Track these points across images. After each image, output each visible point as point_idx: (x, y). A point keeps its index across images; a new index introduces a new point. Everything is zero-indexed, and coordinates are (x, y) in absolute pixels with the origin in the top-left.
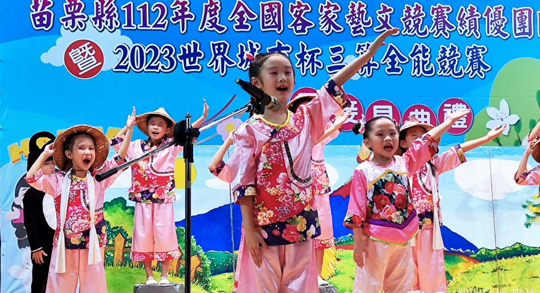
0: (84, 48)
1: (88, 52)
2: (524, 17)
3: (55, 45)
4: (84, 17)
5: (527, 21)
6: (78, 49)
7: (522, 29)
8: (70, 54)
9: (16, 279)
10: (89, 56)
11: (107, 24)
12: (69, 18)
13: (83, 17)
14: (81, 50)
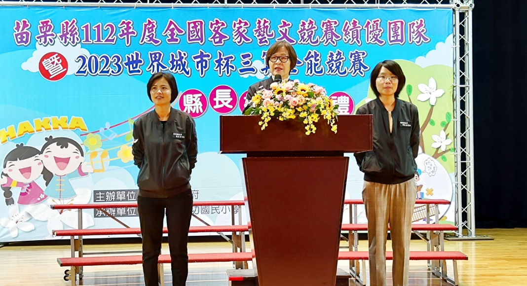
0: (54, 58)
1: (56, 62)
2: (397, 28)
3: (32, 56)
4: (54, 35)
5: (399, 31)
6: (49, 59)
7: (396, 37)
8: (43, 63)
9: (4, 227)
10: (57, 64)
11: (70, 40)
12: (42, 36)
13: (52, 35)
14: (51, 60)
